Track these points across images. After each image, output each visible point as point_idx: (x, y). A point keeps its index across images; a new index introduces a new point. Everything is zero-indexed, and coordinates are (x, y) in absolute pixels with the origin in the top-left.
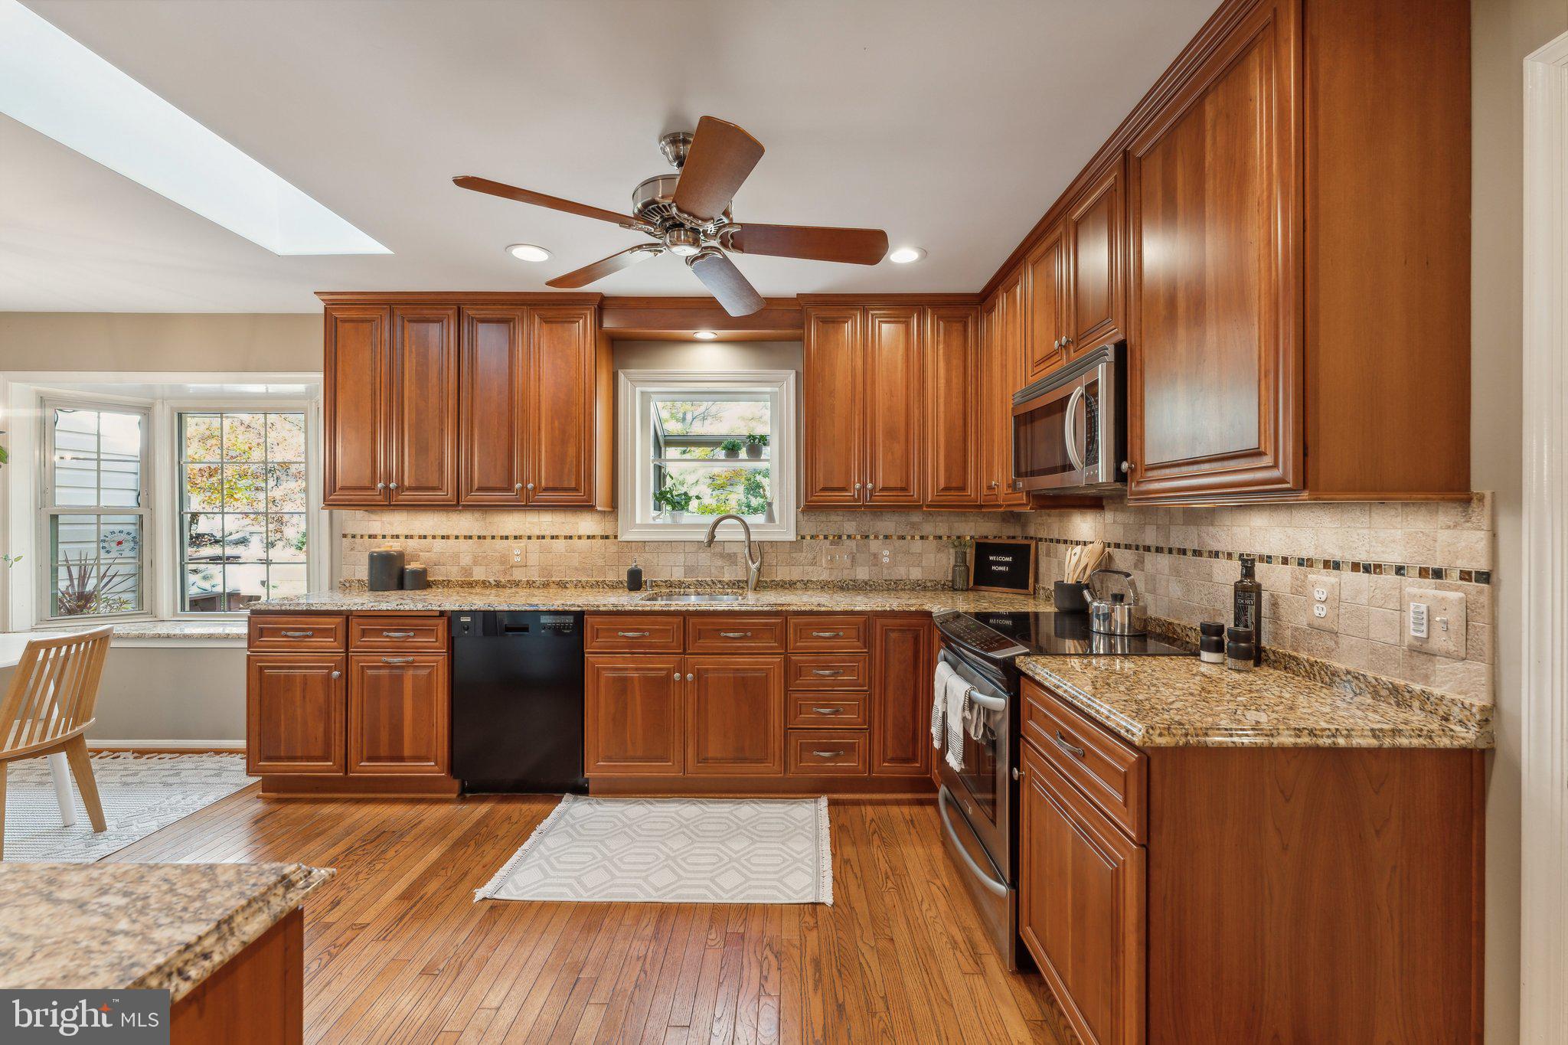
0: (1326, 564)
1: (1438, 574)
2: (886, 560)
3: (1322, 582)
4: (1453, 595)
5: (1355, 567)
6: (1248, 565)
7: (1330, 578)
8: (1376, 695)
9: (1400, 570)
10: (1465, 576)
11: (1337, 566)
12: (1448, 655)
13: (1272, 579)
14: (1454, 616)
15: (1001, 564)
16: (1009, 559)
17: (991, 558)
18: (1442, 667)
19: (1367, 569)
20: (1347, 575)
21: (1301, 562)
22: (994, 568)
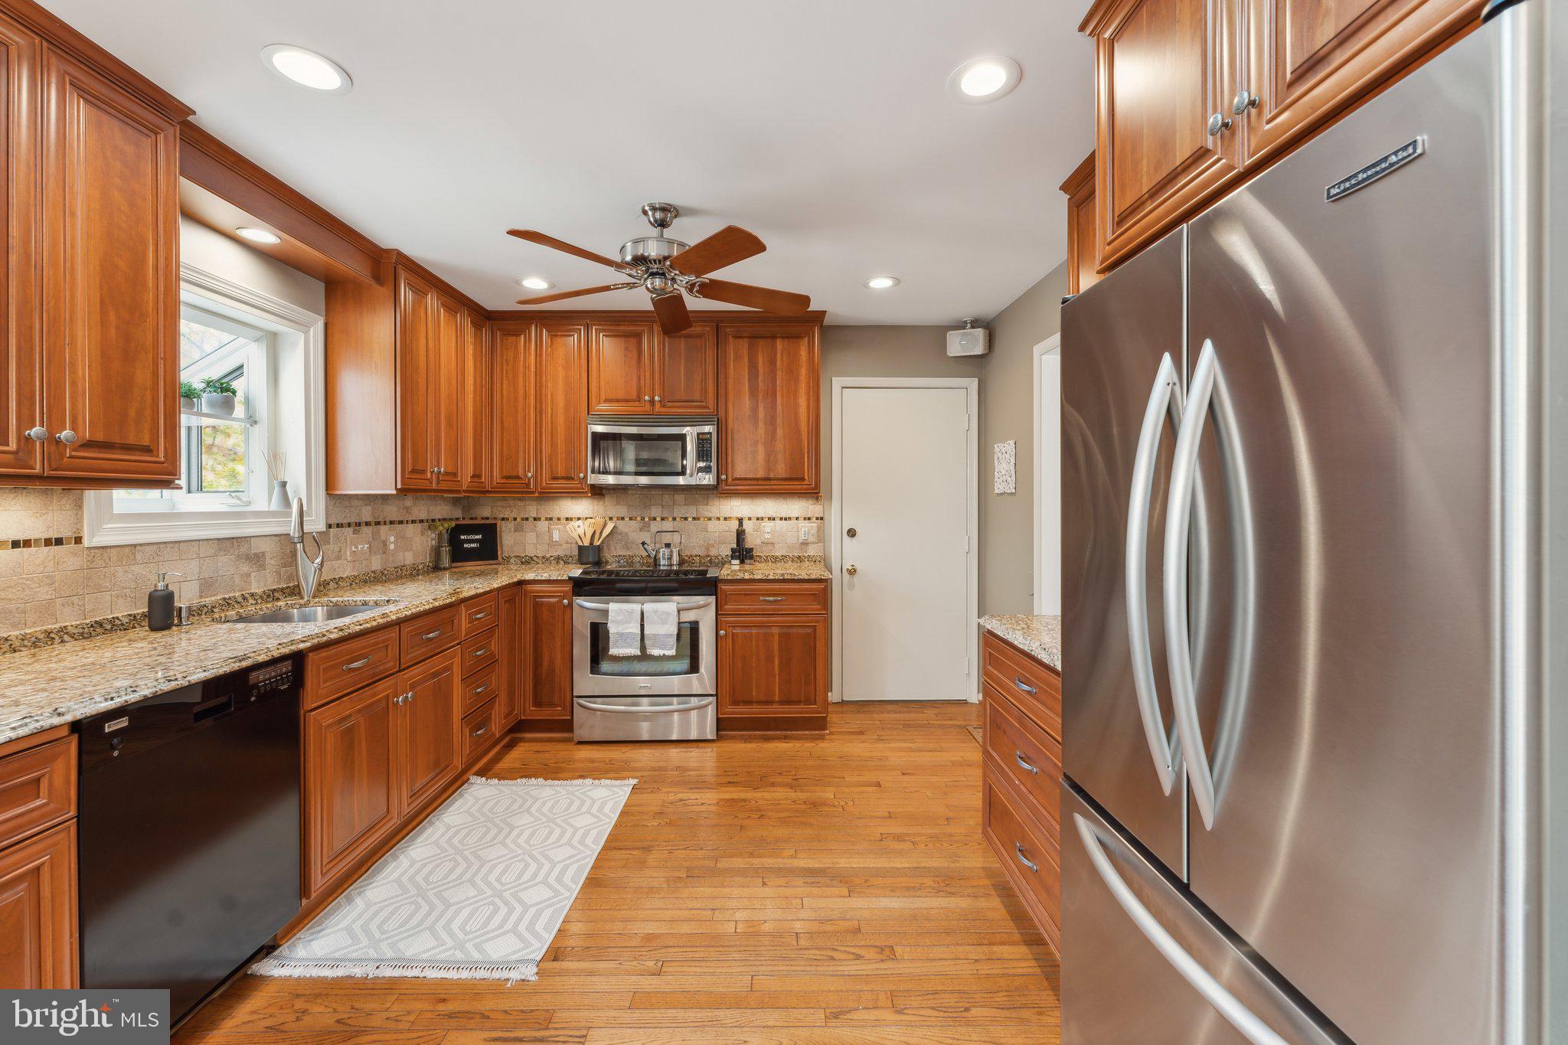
0: (769, 519)
1: (809, 519)
2: (392, 547)
3: (768, 526)
4: (814, 525)
5: (781, 519)
6: (741, 521)
7: (772, 523)
8: (793, 561)
9: (797, 519)
10: (817, 519)
11: (774, 519)
12: (813, 543)
13: (748, 526)
14: (814, 531)
15: (471, 541)
16: (479, 537)
17: (462, 537)
18: (811, 547)
19: (786, 519)
20: (778, 522)
21: (758, 519)
22: (465, 546)
